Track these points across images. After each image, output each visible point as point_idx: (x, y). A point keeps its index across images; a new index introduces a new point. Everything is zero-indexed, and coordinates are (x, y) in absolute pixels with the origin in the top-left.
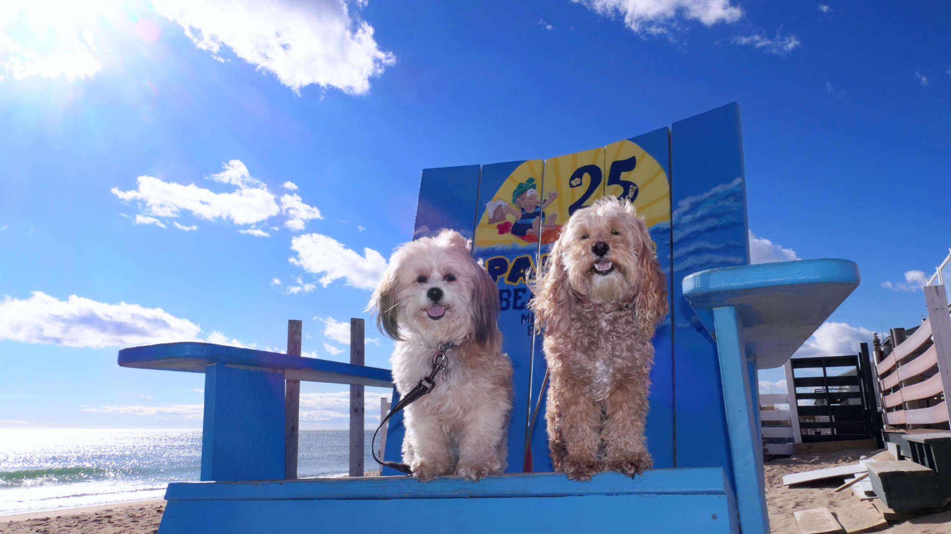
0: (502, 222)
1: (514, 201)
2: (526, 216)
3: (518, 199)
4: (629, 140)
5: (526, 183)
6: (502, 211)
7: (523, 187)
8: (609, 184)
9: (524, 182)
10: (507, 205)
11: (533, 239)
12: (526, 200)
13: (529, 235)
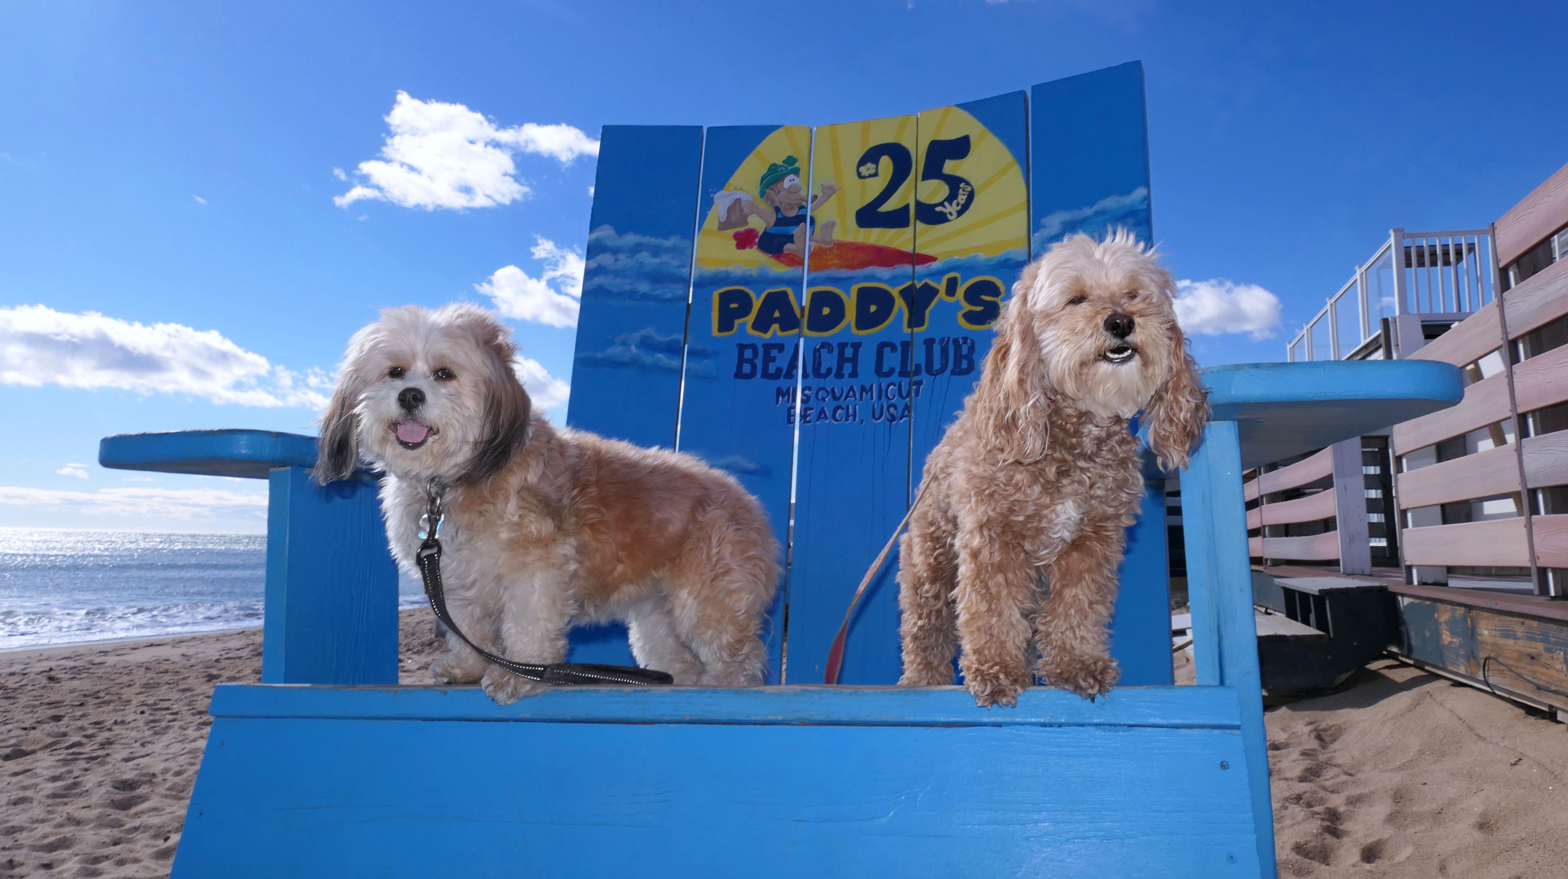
0: (742, 229)
1: (763, 194)
2: (782, 221)
3: (768, 191)
4: (959, 106)
5: (781, 163)
6: (742, 210)
7: (777, 172)
8: (925, 177)
9: (779, 162)
10: (750, 200)
11: (795, 261)
12: (782, 193)
13: (789, 254)
